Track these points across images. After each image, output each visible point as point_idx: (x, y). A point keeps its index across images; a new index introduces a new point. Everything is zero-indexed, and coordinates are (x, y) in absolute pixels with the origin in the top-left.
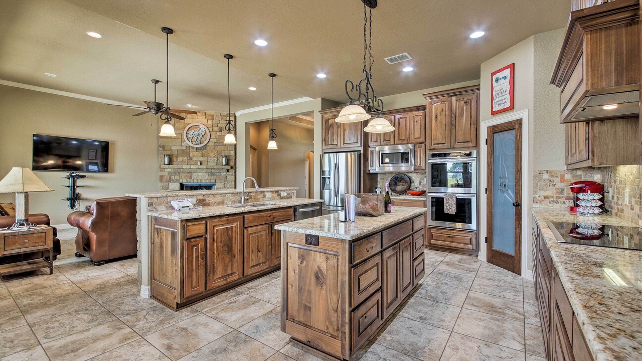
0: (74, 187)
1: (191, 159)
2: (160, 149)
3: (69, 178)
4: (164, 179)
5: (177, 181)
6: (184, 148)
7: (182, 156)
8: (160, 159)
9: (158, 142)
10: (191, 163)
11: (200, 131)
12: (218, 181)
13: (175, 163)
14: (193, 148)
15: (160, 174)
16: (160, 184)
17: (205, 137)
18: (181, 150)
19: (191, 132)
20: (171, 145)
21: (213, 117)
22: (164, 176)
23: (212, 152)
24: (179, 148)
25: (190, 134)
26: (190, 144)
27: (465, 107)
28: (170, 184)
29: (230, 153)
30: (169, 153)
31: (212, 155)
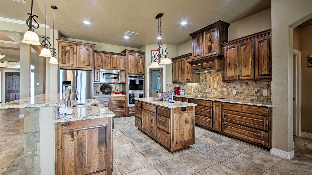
27: (140, 59)
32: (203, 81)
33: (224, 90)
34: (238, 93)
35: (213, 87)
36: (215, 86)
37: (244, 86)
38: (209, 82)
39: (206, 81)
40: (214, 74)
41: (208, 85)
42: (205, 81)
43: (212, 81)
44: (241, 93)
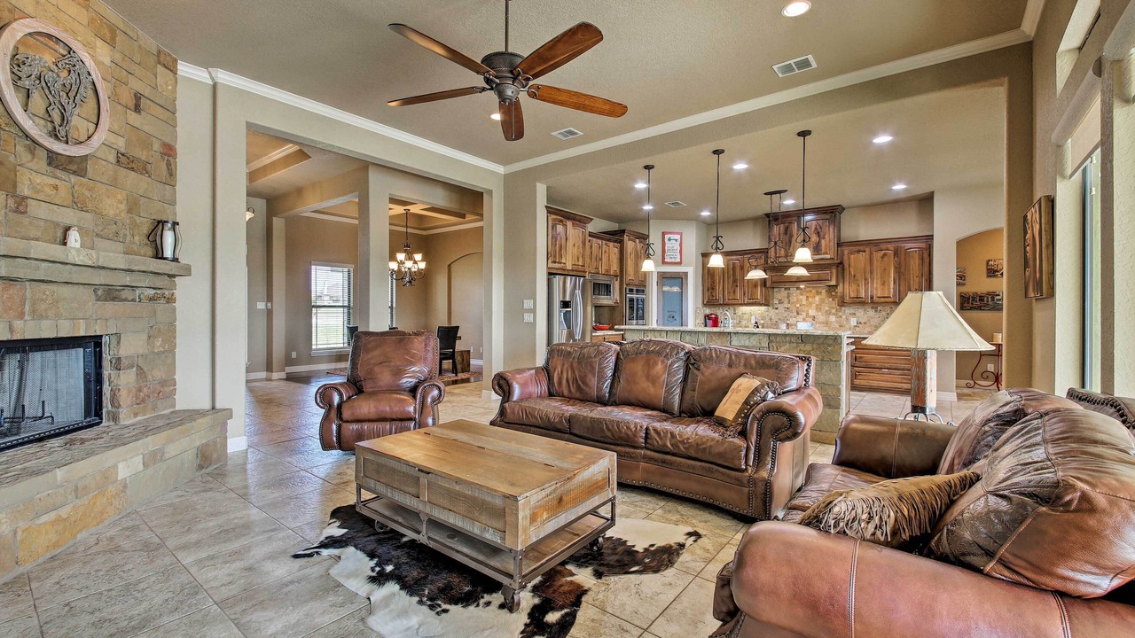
1: (20, 204)
17: (85, 111)
27: (642, 251)
29: (164, 210)
31: (109, 205)
32: (781, 302)
33: (833, 318)
34: (860, 323)
35: (807, 314)
36: (812, 312)
37: (871, 312)
38: (798, 306)
39: (789, 303)
40: (811, 291)
41: (795, 311)
42: (787, 301)
43: (804, 302)
44: (865, 323)
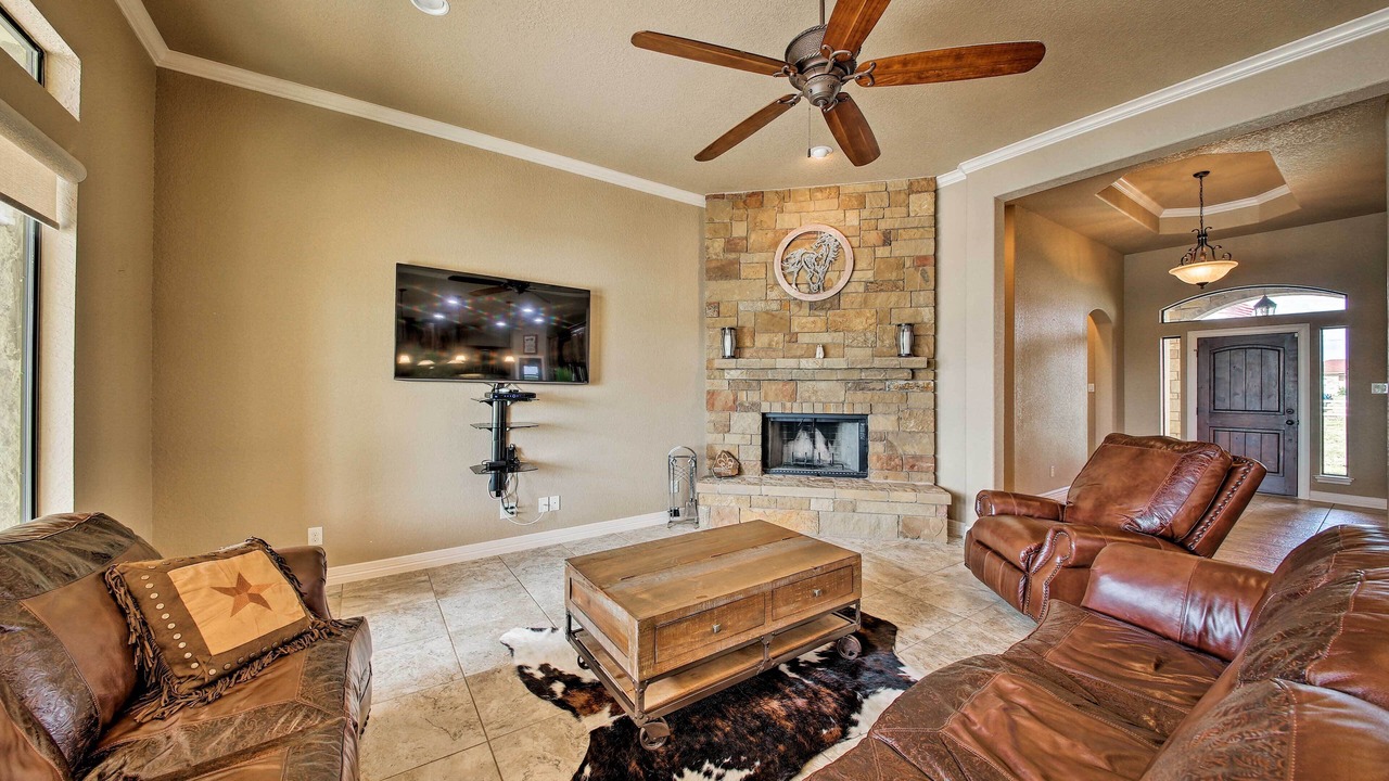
0: (502, 429)
1: (793, 338)
2: (710, 313)
3: (491, 403)
4: (719, 404)
5: (754, 406)
6: (775, 306)
7: (767, 331)
8: (707, 343)
9: (701, 292)
10: (793, 352)
11: (823, 250)
12: (879, 408)
13: (747, 353)
14: (800, 303)
15: (708, 385)
16: (708, 416)
17: (836, 266)
18: (767, 312)
19: (797, 253)
20: (736, 297)
21: (861, 201)
22: (719, 393)
23: (859, 315)
24: (761, 305)
25: (792, 261)
26: (792, 292)
28: (735, 416)
29: (918, 313)
30: (732, 322)
31: (859, 324)
